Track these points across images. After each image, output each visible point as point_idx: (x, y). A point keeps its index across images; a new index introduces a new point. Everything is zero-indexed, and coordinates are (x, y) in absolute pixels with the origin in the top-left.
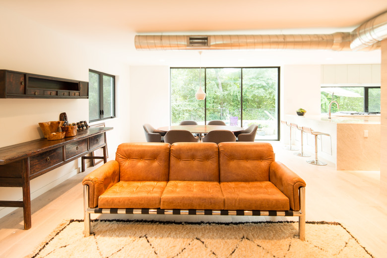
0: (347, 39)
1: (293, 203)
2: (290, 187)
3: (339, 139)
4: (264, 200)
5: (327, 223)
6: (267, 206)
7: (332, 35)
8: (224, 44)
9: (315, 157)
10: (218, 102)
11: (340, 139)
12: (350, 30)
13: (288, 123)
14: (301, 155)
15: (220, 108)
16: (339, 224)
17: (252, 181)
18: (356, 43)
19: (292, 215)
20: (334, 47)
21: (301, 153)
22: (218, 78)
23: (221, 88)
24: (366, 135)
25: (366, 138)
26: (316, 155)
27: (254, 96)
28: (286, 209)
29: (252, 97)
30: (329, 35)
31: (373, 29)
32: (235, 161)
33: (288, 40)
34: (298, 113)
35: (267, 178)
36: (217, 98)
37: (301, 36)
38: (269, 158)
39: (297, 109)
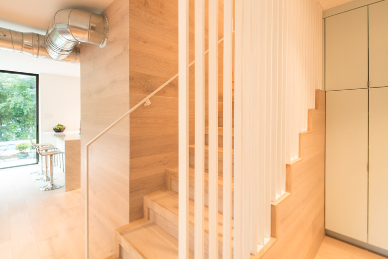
7: (23, 34)
26: (52, 178)
34: (54, 129)
39: (55, 126)
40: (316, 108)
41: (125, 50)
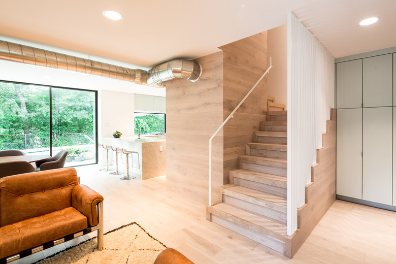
0: (145, 76)
1: (91, 220)
2: (88, 206)
3: (143, 155)
4: (58, 228)
5: (125, 226)
6: (62, 233)
7: (135, 71)
8: (10, 53)
9: (126, 173)
10: (20, 125)
11: (145, 155)
12: (147, 70)
13: (105, 146)
14: (117, 173)
15: (23, 133)
16: (135, 223)
17: (50, 212)
18: (150, 80)
19: (90, 231)
20: (136, 80)
21: (116, 171)
22: (19, 95)
23: (25, 108)
24: (161, 150)
25: (161, 152)
26: (128, 170)
27: (75, 119)
28: (84, 228)
29: (72, 120)
30: (132, 70)
31: (159, 72)
32: (26, 196)
33: (96, 66)
34: (114, 135)
35: (69, 204)
36: (18, 122)
37: (109, 65)
38: (72, 183)
39: (114, 132)
40: (331, 120)
41: (218, 86)
